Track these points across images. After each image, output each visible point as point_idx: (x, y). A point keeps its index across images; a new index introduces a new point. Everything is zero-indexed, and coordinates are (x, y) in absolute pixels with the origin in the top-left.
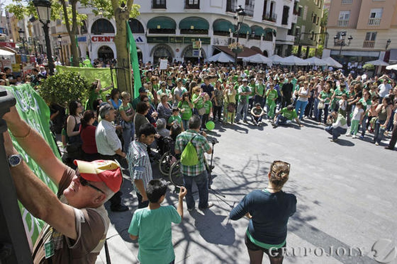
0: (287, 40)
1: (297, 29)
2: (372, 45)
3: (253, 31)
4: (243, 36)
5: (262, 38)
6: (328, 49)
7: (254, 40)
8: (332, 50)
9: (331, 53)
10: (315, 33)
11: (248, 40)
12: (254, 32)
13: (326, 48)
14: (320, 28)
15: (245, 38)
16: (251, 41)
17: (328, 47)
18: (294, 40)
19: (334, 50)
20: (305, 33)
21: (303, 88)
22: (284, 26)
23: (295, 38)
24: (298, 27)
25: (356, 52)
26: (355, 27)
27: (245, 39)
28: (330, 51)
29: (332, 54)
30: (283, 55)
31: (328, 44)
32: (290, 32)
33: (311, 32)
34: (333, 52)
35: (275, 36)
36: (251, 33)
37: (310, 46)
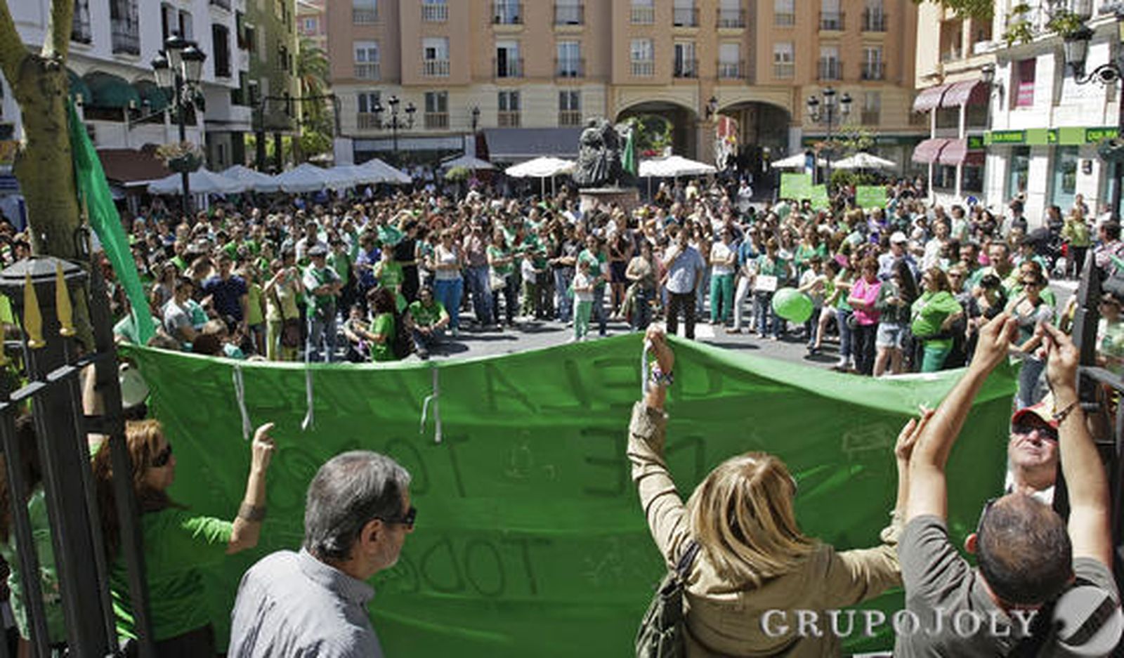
0: (233, 118)
1: (251, 87)
2: (443, 121)
3: (143, 99)
4: (112, 113)
5: (167, 117)
6: (347, 137)
7: (150, 125)
8: (354, 139)
9: (354, 147)
10: (291, 96)
11: (131, 127)
12: (146, 102)
13: (340, 135)
14: (299, 81)
15: (121, 119)
16: (140, 128)
17: (344, 132)
18: (250, 119)
19: (361, 139)
20: (270, 98)
21: (440, 248)
22: (223, 81)
23: (253, 114)
24: (253, 82)
25: (413, 142)
26: (398, 81)
27: (121, 124)
28: (350, 142)
29: (357, 149)
30: (248, 162)
31: (343, 123)
32: (237, 98)
33: (282, 95)
34: (358, 143)
35: (203, 109)
36: (139, 104)
37: (284, 133)
